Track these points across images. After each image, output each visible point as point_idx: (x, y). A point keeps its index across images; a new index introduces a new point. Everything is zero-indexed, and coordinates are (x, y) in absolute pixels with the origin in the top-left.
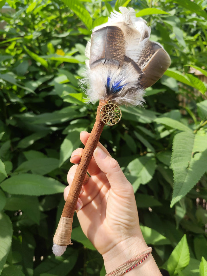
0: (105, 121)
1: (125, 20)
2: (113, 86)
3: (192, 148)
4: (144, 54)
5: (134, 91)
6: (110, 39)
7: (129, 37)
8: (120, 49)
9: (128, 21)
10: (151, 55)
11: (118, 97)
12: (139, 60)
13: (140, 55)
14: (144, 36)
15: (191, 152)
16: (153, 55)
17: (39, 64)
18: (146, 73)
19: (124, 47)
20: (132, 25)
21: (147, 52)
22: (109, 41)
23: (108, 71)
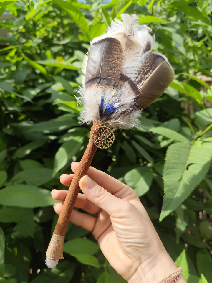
0: (97, 144)
1: (126, 31)
2: (106, 108)
3: (187, 159)
4: (143, 70)
5: (129, 112)
6: (107, 55)
7: (128, 52)
8: (117, 67)
9: (129, 31)
10: (151, 71)
11: (111, 120)
12: (137, 78)
13: (138, 73)
14: (145, 49)
15: (185, 163)
16: (153, 71)
17: (38, 72)
18: (144, 93)
19: (121, 64)
20: (133, 36)
21: (147, 67)
22: (105, 58)
23: (102, 91)
